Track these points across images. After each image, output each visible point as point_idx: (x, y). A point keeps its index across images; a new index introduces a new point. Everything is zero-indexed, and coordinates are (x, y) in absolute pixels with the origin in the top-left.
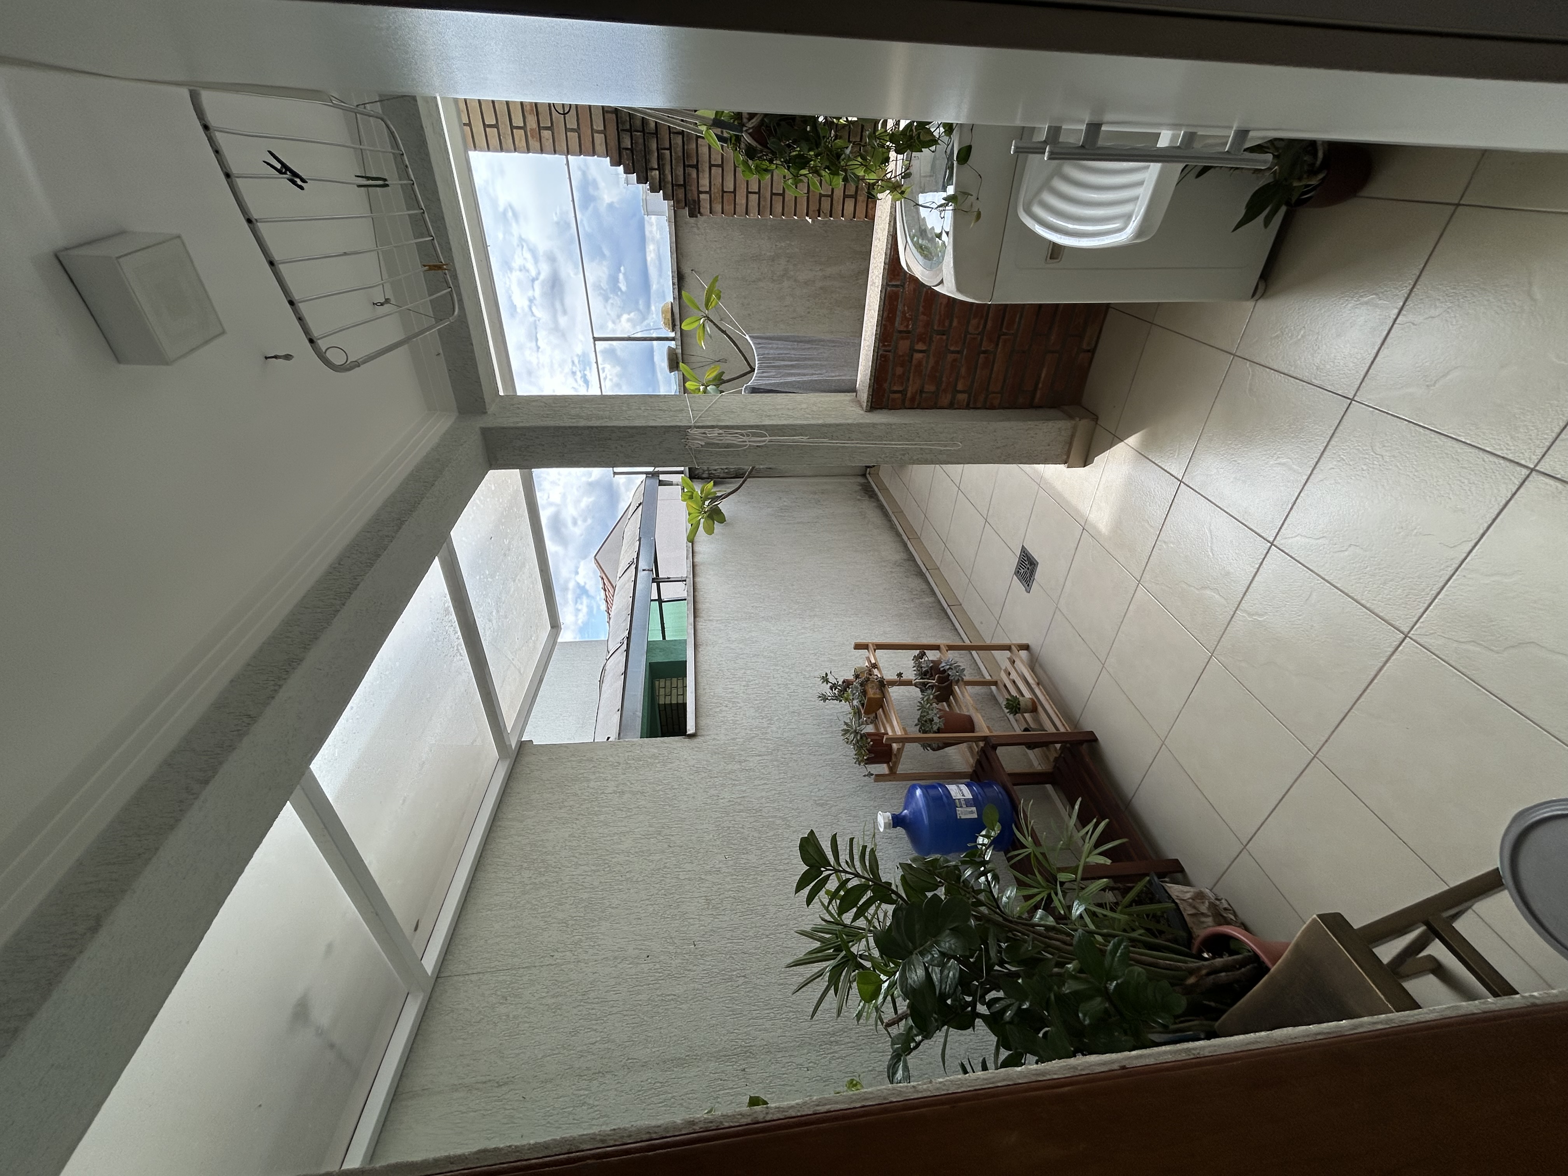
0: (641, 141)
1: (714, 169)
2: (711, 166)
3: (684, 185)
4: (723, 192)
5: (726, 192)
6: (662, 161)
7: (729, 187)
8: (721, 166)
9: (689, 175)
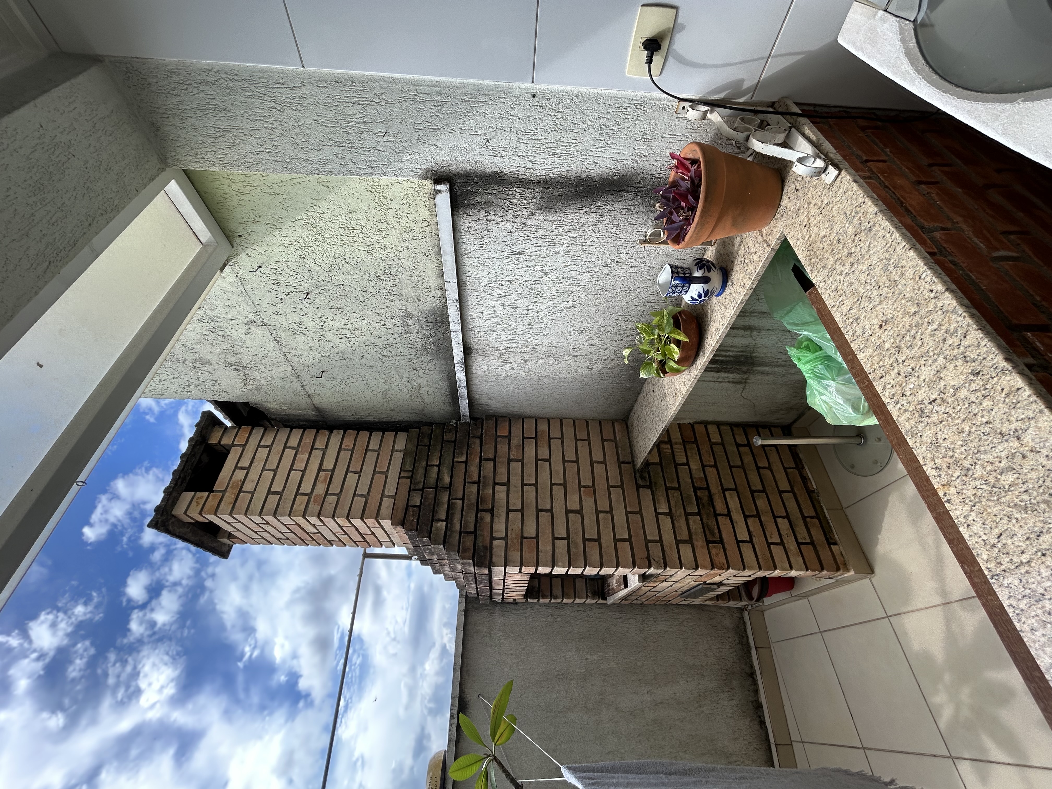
0: (432, 496)
1: (511, 515)
2: (508, 511)
3: (475, 532)
4: (523, 538)
5: (526, 538)
6: (452, 509)
7: (530, 531)
8: (521, 510)
9: (482, 519)
